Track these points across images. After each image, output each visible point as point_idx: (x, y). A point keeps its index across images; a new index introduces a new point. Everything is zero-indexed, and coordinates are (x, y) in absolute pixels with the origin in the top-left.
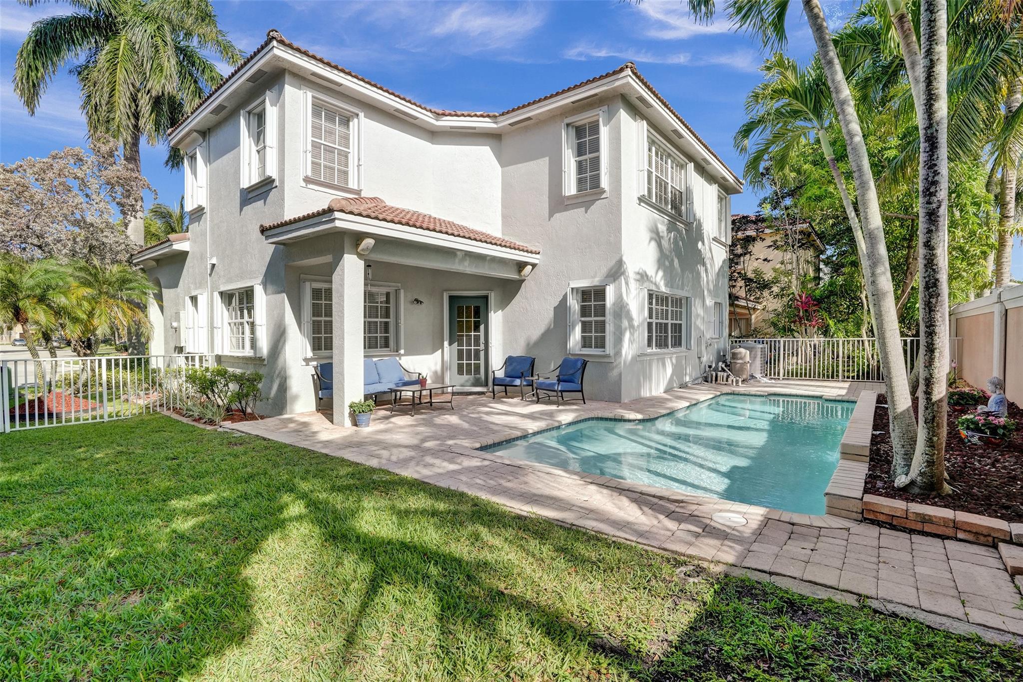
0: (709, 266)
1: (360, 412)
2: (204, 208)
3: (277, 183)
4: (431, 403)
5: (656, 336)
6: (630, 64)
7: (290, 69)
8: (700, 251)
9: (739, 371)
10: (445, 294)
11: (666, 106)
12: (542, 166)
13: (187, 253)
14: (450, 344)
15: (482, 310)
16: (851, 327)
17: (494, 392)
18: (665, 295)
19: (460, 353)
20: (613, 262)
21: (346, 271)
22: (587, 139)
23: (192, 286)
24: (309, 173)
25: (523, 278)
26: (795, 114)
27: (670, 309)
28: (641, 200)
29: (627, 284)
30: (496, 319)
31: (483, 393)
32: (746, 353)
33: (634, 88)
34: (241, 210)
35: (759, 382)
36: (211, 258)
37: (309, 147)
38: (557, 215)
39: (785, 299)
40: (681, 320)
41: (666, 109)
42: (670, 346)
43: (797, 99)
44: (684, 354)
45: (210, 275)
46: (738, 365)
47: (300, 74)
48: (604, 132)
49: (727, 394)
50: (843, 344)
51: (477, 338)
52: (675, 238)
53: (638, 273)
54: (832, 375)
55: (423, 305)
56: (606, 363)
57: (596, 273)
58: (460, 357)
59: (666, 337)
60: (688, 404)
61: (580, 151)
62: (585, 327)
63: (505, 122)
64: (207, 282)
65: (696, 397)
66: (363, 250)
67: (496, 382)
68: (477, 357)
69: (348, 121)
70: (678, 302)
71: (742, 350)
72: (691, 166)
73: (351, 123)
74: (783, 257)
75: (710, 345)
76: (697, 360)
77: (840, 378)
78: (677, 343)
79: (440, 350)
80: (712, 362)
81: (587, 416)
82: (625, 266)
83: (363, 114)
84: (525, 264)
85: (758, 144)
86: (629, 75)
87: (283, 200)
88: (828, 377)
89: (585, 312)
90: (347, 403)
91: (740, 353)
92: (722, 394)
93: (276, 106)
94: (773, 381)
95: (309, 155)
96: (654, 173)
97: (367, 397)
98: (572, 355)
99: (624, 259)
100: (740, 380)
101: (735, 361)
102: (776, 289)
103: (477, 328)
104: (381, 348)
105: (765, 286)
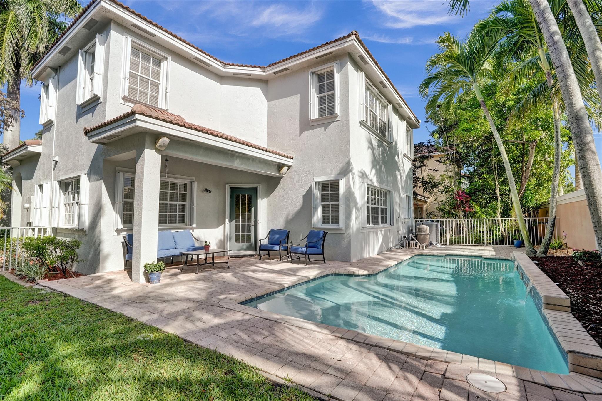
0: (402, 172)
1: (152, 272)
2: (53, 122)
3: (101, 100)
4: (213, 263)
5: (372, 216)
6: (354, 32)
7: (116, 20)
8: (397, 162)
9: (423, 239)
10: (227, 186)
11: (377, 64)
12: (295, 100)
13: (40, 154)
14: (230, 221)
15: (253, 198)
16: (490, 211)
17: (260, 255)
18: (377, 189)
19: (237, 227)
20: (344, 163)
21: (146, 161)
22: (326, 82)
23: (42, 178)
24: (127, 94)
25: (282, 175)
26: (458, 73)
27: (380, 198)
28: (362, 123)
29: (353, 178)
30: (263, 204)
31: (252, 256)
32: (427, 228)
33: (357, 49)
34: (77, 121)
35: (436, 247)
36: (55, 157)
37: (128, 76)
38: (305, 133)
39: (448, 194)
40: (386, 206)
41: (376, 66)
42: (380, 223)
43: (459, 63)
44: (389, 228)
45: (54, 169)
46: (422, 236)
47: (123, 24)
48: (337, 78)
49: (419, 255)
50: (486, 222)
51: (249, 217)
52: (382, 152)
53: (361, 172)
54: (480, 242)
55: (211, 194)
56: (339, 234)
57: (332, 170)
58: (237, 230)
59: (378, 217)
60: (396, 263)
61: (321, 90)
62: (325, 209)
63: (271, 71)
64: (51, 174)
65: (401, 257)
66: (160, 146)
67: (262, 248)
68: (249, 231)
69: (160, 62)
70: (384, 194)
71: (424, 226)
72: (391, 107)
73: (162, 64)
74: (446, 168)
75: (404, 223)
76: (397, 233)
77: (485, 244)
78: (385, 221)
79: (223, 225)
80: (405, 234)
81: (328, 273)
82: (352, 166)
83: (171, 58)
84: (284, 165)
85: (434, 92)
86: (354, 39)
87: (105, 111)
88: (478, 244)
89: (324, 198)
90: (142, 264)
91: (423, 228)
92: (416, 255)
93: (104, 45)
94: (444, 246)
95: (127, 81)
96: (369, 108)
97: (159, 260)
98: (316, 228)
99: (351, 161)
100: (425, 246)
101: (420, 233)
102: (441, 187)
103: (249, 211)
104: (178, 223)
105: (435, 185)
